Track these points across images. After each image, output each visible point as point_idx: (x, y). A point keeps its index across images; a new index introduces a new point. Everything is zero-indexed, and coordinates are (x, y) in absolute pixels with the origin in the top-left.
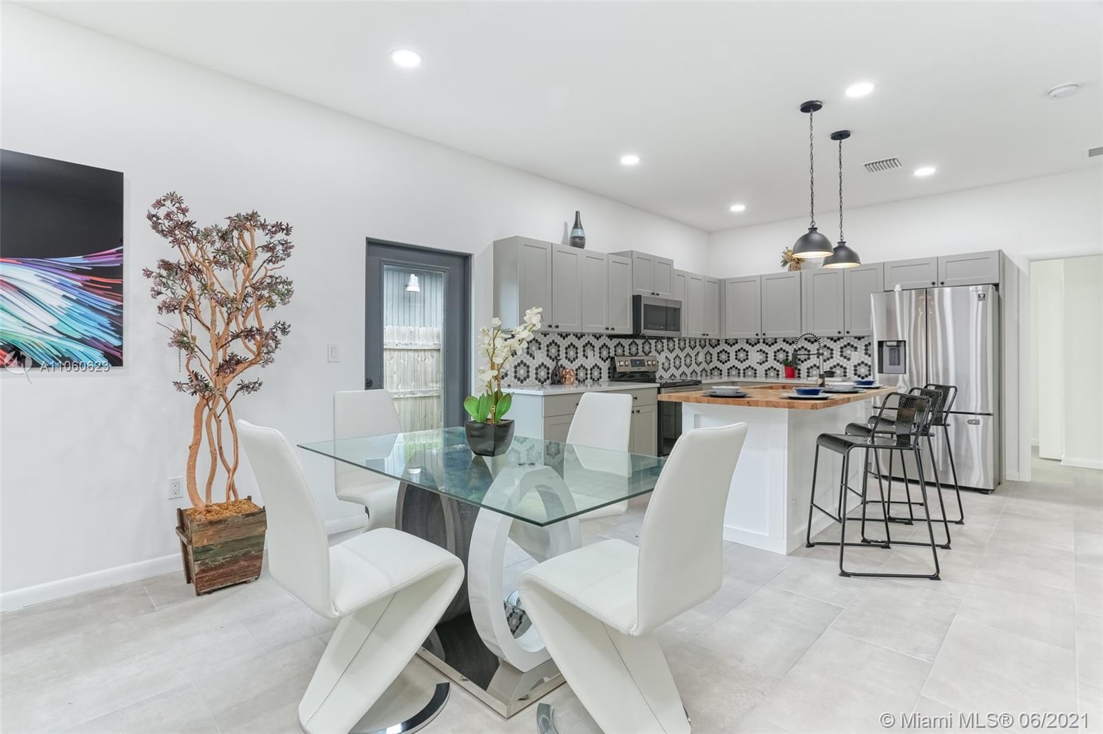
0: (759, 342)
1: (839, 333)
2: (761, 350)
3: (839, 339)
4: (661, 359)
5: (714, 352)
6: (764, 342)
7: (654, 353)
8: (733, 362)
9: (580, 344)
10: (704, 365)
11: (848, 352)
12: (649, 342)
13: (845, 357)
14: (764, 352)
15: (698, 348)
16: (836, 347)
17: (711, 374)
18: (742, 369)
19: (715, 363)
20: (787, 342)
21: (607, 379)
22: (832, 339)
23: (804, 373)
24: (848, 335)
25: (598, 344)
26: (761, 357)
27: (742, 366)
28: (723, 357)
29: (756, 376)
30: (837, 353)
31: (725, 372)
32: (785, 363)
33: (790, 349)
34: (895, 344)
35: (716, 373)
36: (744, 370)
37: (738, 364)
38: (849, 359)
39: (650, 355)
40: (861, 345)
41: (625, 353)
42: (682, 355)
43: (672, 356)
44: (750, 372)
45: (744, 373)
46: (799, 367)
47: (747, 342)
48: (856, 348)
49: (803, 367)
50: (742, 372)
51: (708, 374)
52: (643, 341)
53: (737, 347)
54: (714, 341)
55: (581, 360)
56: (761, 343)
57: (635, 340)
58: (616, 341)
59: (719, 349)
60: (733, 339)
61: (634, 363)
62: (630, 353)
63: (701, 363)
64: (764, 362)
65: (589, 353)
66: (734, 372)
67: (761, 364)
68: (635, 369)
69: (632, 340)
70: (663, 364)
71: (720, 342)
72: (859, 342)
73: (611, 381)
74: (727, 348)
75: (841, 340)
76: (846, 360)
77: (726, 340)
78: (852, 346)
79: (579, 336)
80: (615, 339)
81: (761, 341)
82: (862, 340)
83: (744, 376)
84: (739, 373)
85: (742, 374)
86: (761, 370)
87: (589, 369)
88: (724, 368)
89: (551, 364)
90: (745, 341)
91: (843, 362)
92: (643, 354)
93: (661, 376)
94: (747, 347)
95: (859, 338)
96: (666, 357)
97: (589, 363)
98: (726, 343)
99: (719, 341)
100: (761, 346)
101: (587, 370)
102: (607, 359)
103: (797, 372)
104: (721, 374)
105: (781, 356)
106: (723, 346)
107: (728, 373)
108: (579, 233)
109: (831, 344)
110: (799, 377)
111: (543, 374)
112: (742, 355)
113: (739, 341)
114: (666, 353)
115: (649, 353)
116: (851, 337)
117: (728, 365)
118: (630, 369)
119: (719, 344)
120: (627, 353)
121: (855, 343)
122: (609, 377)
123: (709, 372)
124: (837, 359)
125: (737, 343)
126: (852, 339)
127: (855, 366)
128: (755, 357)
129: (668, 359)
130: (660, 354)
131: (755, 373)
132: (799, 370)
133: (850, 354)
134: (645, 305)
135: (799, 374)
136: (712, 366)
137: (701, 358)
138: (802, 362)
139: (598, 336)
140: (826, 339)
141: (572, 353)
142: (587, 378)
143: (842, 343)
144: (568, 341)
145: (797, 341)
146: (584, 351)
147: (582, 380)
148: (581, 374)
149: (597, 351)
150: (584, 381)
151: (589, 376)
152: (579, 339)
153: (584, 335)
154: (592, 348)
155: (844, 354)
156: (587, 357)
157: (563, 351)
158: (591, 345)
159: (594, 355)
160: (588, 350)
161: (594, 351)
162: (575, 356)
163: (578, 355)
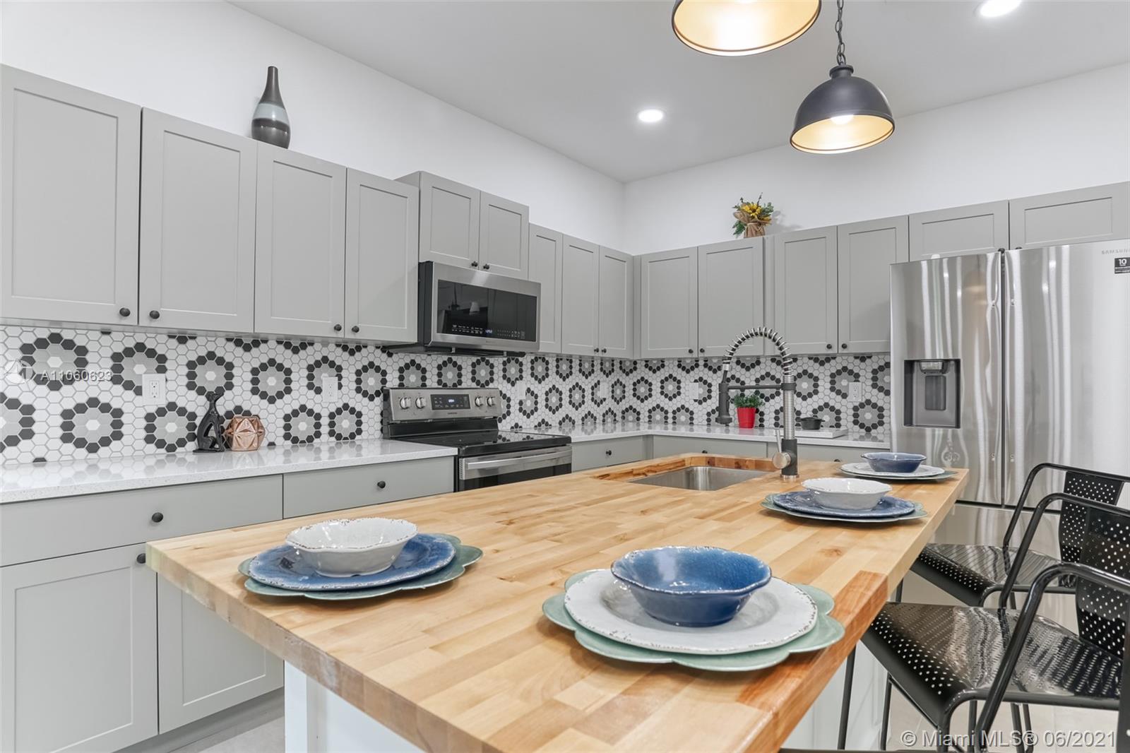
0: (697, 365)
1: (829, 347)
2: (701, 379)
3: (828, 360)
4: (517, 393)
5: (628, 381)
6: (705, 366)
7: (500, 384)
8: (657, 399)
9: (298, 364)
10: (610, 404)
11: (843, 382)
12: (487, 363)
13: (838, 392)
14: (705, 382)
15: (598, 376)
16: (823, 373)
17: (623, 418)
18: (670, 411)
19: (630, 401)
20: (743, 366)
21: (378, 434)
22: (816, 360)
23: (769, 420)
24: (845, 351)
25: (350, 365)
26: (699, 391)
27: (671, 406)
28: (642, 390)
29: (692, 424)
30: (824, 385)
31: (644, 416)
32: (739, 401)
33: (749, 378)
34: (939, 366)
35: (631, 416)
36: (674, 412)
37: (665, 403)
38: (845, 396)
39: (491, 385)
40: (865, 370)
41: (428, 383)
42: (564, 387)
43: (541, 389)
44: (683, 417)
45: (674, 418)
46: (761, 409)
47: (679, 366)
48: (857, 376)
49: (769, 409)
50: (670, 415)
51: (619, 418)
52: (474, 359)
53: (663, 374)
54: (628, 364)
55: (300, 395)
56: (701, 367)
57: (454, 358)
58: (401, 359)
59: (635, 376)
60: (657, 359)
61: (438, 402)
62: (439, 382)
63: (605, 399)
64: (705, 400)
65: (326, 378)
66: (658, 416)
67: (700, 403)
68: (445, 414)
69: (445, 358)
70: (521, 403)
71: (638, 366)
72: (863, 365)
73: (384, 438)
74: (649, 375)
75: (832, 361)
76: (839, 397)
77: (646, 361)
78: (851, 372)
79: (296, 345)
80: (401, 355)
81: (701, 363)
82: (868, 360)
83: (674, 423)
84: (666, 418)
85: (670, 420)
86: (700, 412)
87: (325, 414)
88: (643, 408)
89: (198, 406)
90: (676, 363)
91: (835, 401)
92: (474, 385)
93: (517, 425)
94: (679, 374)
95: (863, 358)
96: (529, 390)
97: (325, 403)
98: (646, 366)
99: (635, 363)
100: (701, 372)
101: (318, 417)
102: (378, 393)
103: (757, 416)
104: (638, 419)
106: (642, 372)
107: (650, 417)
108: (273, 113)
109: (814, 368)
110: (762, 426)
111: (172, 428)
112: (671, 387)
113: (666, 363)
114: (528, 382)
115: (487, 383)
116: (848, 354)
117: (650, 404)
118: (427, 414)
119: (635, 369)
120: (432, 381)
121: (855, 366)
122: (382, 430)
123: (619, 415)
124: (825, 395)
125: (663, 366)
126: (851, 359)
127: (855, 409)
128: (690, 390)
129: (533, 393)
130: (513, 384)
131: (692, 419)
132: (762, 414)
133: (847, 387)
134: (440, 282)
135: (762, 420)
136: (624, 405)
137: (604, 391)
138: (767, 400)
139: (352, 346)
140: (806, 359)
141: (272, 381)
142: (318, 435)
143: (833, 367)
144: (259, 356)
145: (758, 363)
146: (310, 377)
147: (303, 437)
148: (303, 426)
149: (349, 377)
150: (310, 439)
151: (325, 429)
152: (296, 351)
153: (312, 344)
154: (334, 371)
155: (837, 387)
156: (319, 391)
157: (242, 377)
158: (332, 364)
159: (340, 386)
160: (324, 374)
161: (340, 377)
162: (282, 387)
163: (293, 386)
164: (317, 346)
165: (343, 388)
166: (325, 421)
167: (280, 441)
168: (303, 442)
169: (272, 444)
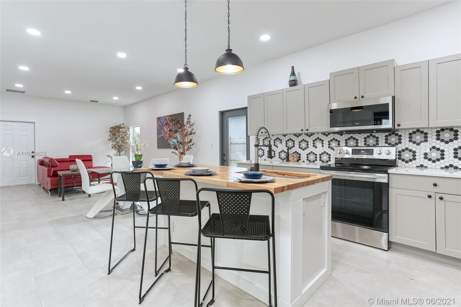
9: (310, 140)
25: (326, 139)
41: (359, 144)
55: (311, 149)
61: (354, 152)
65: (318, 144)
68: (358, 156)
87: (318, 154)
97: (318, 151)
101: (316, 155)
111: (283, 155)
120: (361, 144)
141: (304, 145)
142: (316, 160)
144: (300, 138)
146: (314, 143)
147: (312, 160)
148: (312, 157)
149: (326, 143)
150: (314, 161)
151: (318, 159)
152: (309, 136)
153: (314, 134)
154: (321, 142)
156: (316, 147)
157: (297, 144)
158: (320, 139)
159: (323, 146)
160: (318, 143)
161: (323, 143)
162: (306, 146)
163: (309, 146)
164: (316, 134)
165: (324, 147)
166: (318, 156)
167: (306, 161)
168: (312, 162)
169: (304, 161)
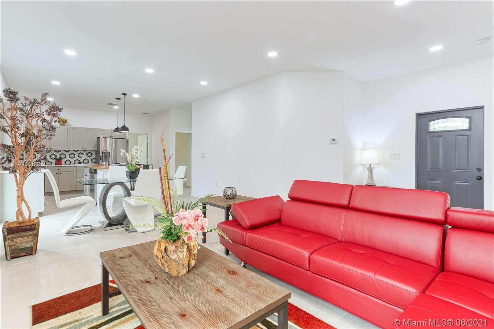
1: (82, 149)
11: (81, 155)
13: (80, 157)
16: (76, 154)
20: (56, 152)
22: (75, 151)
23: (63, 163)
30: (77, 156)
32: (56, 159)
33: (57, 154)
38: (81, 158)
48: (84, 154)
49: (63, 161)
72: (85, 152)
76: (80, 158)
105: (53, 157)
109: (74, 153)
121: (83, 152)
124: (77, 158)
127: (83, 160)
133: (82, 156)
138: (63, 159)
140: (72, 151)
143: (78, 152)
145: (60, 151)
155: (79, 156)
